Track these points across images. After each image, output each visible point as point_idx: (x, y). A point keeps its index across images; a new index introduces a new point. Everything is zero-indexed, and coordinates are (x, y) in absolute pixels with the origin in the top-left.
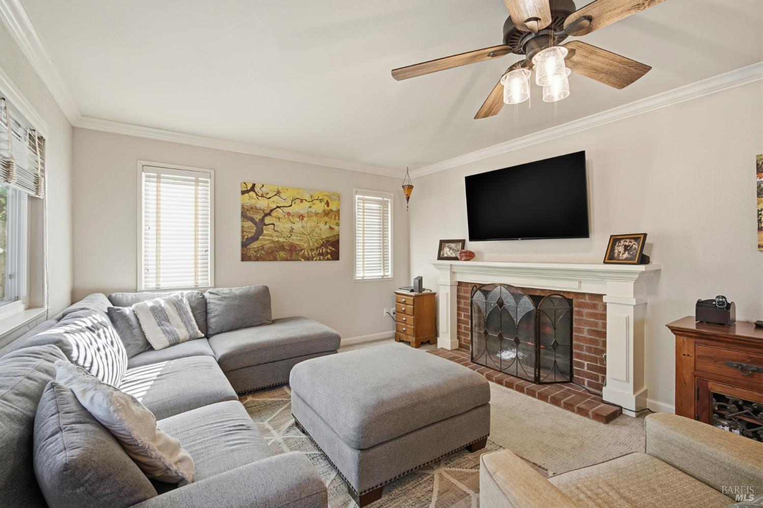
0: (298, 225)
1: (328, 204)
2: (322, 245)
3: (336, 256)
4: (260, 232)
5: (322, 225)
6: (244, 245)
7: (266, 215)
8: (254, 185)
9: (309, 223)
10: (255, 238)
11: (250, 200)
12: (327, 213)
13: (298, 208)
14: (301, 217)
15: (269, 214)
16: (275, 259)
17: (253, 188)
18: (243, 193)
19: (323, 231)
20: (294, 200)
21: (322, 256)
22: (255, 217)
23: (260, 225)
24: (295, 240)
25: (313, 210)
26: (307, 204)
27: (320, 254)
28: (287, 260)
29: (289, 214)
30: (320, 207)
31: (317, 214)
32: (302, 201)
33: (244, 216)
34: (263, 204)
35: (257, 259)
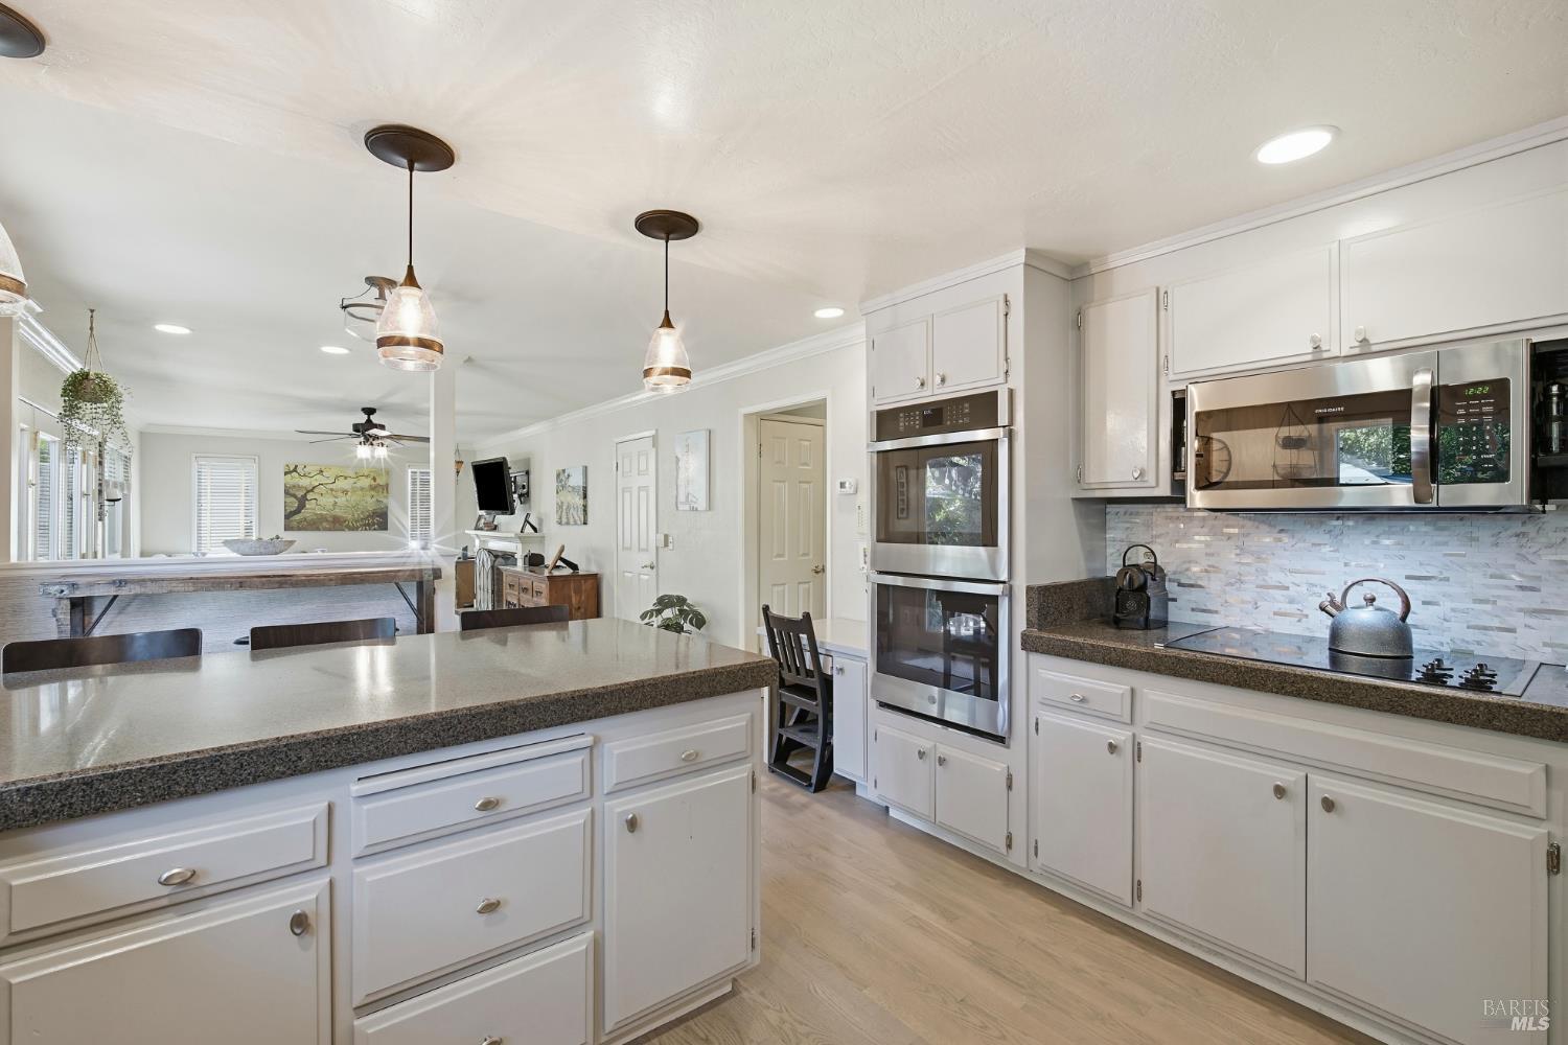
0: (342, 500)
1: (374, 479)
2: (368, 516)
3: (383, 526)
4: (302, 506)
5: (369, 499)
6: (287, 517)
7: (308, 492)
8: (296, 466)
9: (353, 498)
10: (298, 511)
11: (294, 479)
12: (372, 488)
13: (341, 484)
14: (345, 492)
15: (312, 490)
16: (318, 529)
17: (295, 470)
18: (286, 473)
19: (370, 504)
20: (337, 477)
21: (368, 526)
22: (297, 493)
23: (302, 502)
24: (338, 512)
25: (359, 484)
26: (352, 481)
27: (365, 525)
28: (330, 530)
29: (332, 490)
30: (366, 482)
31: (362, 489)
32: (346, 478)
33: (287, 493)
34: (305, 482)
35: (299, 529)
